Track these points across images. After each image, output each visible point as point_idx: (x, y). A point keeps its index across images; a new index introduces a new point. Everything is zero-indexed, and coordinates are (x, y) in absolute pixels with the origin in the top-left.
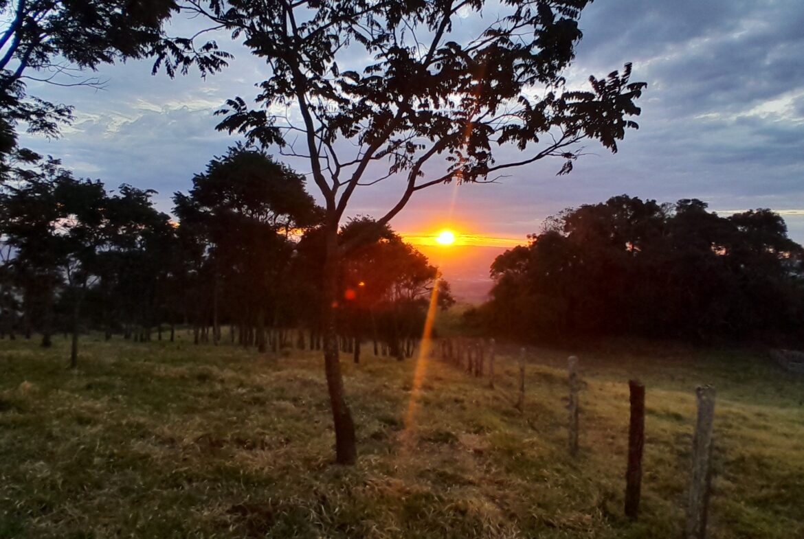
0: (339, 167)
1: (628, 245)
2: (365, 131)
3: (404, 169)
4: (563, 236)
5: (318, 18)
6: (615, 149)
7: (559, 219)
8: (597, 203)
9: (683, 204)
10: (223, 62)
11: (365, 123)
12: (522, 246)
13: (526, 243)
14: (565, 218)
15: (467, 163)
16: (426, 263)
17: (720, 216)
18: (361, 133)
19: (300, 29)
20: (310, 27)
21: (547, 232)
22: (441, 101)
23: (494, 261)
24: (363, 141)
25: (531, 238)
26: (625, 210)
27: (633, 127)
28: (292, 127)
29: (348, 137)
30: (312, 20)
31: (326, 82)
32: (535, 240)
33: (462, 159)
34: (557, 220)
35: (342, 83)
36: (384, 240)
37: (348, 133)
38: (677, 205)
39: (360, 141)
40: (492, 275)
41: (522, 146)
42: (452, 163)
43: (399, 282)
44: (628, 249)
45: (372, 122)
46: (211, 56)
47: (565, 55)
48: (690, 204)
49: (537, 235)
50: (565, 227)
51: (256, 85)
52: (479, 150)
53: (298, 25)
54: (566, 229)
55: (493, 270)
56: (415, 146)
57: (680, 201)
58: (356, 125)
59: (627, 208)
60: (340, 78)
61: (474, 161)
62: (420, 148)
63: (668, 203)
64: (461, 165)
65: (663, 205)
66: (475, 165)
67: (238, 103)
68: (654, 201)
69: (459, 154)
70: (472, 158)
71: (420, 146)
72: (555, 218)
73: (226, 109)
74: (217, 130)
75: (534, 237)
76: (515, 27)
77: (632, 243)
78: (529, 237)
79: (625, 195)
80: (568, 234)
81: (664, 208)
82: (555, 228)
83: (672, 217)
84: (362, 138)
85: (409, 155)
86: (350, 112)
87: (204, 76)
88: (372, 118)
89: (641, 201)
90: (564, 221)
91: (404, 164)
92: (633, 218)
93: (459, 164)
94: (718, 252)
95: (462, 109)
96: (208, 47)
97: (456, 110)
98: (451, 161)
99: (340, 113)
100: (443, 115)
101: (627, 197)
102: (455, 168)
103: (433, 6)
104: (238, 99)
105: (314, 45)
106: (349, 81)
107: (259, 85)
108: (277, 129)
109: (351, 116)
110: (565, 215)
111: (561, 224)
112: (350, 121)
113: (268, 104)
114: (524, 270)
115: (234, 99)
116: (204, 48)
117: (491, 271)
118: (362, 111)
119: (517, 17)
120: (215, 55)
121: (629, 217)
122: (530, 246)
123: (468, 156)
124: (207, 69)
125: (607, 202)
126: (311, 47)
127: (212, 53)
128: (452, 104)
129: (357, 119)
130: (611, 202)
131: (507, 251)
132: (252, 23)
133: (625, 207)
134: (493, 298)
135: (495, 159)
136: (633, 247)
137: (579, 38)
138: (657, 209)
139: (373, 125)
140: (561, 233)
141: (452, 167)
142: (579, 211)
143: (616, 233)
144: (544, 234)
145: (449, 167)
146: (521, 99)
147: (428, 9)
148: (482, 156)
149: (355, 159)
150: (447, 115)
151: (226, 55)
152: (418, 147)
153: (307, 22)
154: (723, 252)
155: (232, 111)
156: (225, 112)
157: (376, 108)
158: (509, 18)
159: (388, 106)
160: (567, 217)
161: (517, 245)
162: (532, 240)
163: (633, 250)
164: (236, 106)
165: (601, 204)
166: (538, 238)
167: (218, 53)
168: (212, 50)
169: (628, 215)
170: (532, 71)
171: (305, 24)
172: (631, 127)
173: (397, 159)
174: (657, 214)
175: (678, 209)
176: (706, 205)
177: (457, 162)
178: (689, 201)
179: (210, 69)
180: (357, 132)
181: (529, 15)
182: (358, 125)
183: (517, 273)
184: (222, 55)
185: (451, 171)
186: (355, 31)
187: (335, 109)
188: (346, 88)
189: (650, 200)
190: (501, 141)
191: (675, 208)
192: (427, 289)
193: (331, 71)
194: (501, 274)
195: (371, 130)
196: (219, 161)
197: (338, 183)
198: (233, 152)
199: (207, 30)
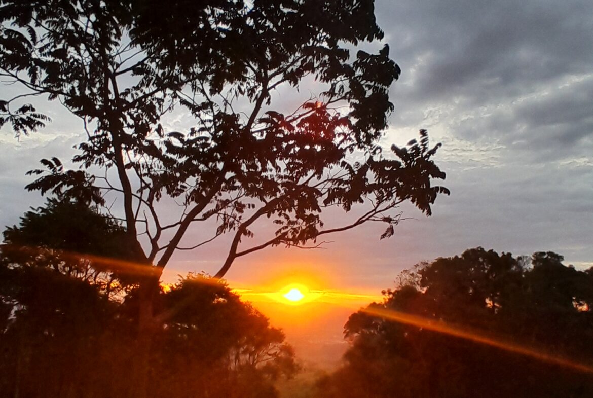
0: (159, 229)
1: (488, 301)
2: (191, 190)
3: (232, 229)
4: (420, 292)
5: (142, 84)
7: (415, 273)
8: (452, 256)
9: (538, 257)
10: (39, 123)
11: (192, 182)
14: (420, 272)
15: (296, 226)
16: (267, 324)
17: (577, 269)
18: (188, 192)
19: (122, 94)
20: (134, 92)
21: (403, 288)
22: (269, 165)
24: (190, 200)
25: (387, 294)
26: (482, 263)
28: (112, 188)
29: (173, 196)
30: (136, 85)
31: (151, 142)
32: (391, 296)
33: (290, 222)
34: (412, 275)
35: (168, 144)
36: (221, 299)
37: (174, 192)
38: (533, 258)
39: (187, 200)
40: (346, 336)
41: (348, 208)
42: (280, 226)
43: (238, 347)
44: (489, 305)
45: (199, 181)
46: (28, 117)
47: (381, 124)
48: (545, 256)
49: (393, 290)
50: (421, 281)
51: (75, 146)
52: (308, 212)
53: (121, 90)
54: (423, 284)
55: (347, 331)
56: (244, 206)
57: (536, 254)
58: (182, 184)
59: (484, 261)
60: (166, 138)
61: (302, 224)
62: (249, 207)
63: (524, 257)
64: (290, 228)
65: (520, 258)
66: (304, 227)
67: (53, 163)
68: (510, 254)
69: (287, 218)
70: (300, 221)
71: (249, 205)
72: (411, 273)
73: (40, 169)
74: (27, 189)
75: (390, 293)
77: (492, 299)
78: (384, 293)
79: (480, 247)
80: (425, 289)
81: (520, 261)
82: (411, 283)
83: (529, 271)
84: (189, 197)
85: (238, 215)
86: (176, 171)
87: (18, 136)
88: (200, 177)
89: (497, 254)
90: (421, 276)
91: (232, 225)
92: (490, 271)
93: (287, 227)
94: (580, 308)
95: (288, 173)
96: (24, 109)
97: (282, 173)
98: (279, 224)
99: (165, 172)
100: (269, 179)
101: (482, 249)
102: (283, 231)
104: (55, 159)
105: (138, 108)
107: (78, 146)
108: (97, 189)
109: (178, 175)
110: (420, 269)
111: (416, 279)
112: (176, 180)
113: (88, 165)
115: (50, 159)
116: (20, 110)
118: (188, 170)
119: (331, 93)
120: (32, 117)
121: (486, 271)
123: (296, 219)
124: (21, 131)
125: (463, 255)
126: (136, 109)
127: (29, 115)
128: (278, 168)
129: (183, 179)
130: (466, 254)
132: (73, 87)
133: (481, 260)
135: (323, 222)
136: (493, 303)
137: (391, 110)
138: (514, 262)
139: (200, 184)
140: (418, 288)
141: (280, 230)
142: (434, 264)
143: (475, 288)
144: (399, 289)
145: (278, 229)
146: (344, 164)
148: (312, 218)
149: (178, 221)
150: (273, 179)
151: (43, 117)
152: (247, 206)
153: (130, 87)
154: (585, 308)
155: (47, 172)
156: (39, 172)
157: (202, 167)
158: (324, 93)
159: (216, 165)
160: (423, 270)
161: (371, 302)
163: (493, 306)
164: (51, 166)
165: (456, 257)
166: (395, 293)
167: (35, 116)
168: (29, 113)
169: (484, 269)
170: (350, 139)
171: (128, 90)
173: (225, 219)
174: (514, 268)
175: (534, 262)
176: (562, 258)
177: (285, 224)
178: (544, 254)
179: (25, 131)
180: (184, 191)
182: (184, 184)
183: (374, 333)
184: (39, 117)
185: (279, 234)
186: (180, 97)
187: (161, 167)
188: (171, 148)
189: (506, 253)
190: (326, 202)
191: (531, 262)
192: (270, 355)
193: (156, 133)
194: (356, 334)
195: (199, 189)
196: (36, 213)
197: (158, 247)
198: (52, 204)
199: (25, 96)
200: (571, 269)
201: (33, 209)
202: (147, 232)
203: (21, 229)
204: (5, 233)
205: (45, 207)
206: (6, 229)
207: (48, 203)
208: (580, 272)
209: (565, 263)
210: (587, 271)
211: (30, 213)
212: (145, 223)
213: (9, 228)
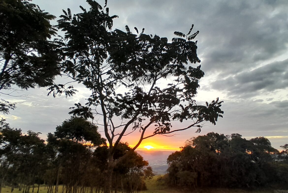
0: (114, 128)
1: (216, 151)
2: (124, 114)
3: (138, 128)
4: (193, 148)
5: (109, 78)
6: (215, 124)
8: (203, 135)
9: (233, 135)
10: (74, 93)
11: (124, 111)
12: (178, 151)
13: (179, 150)
14: (193, 141)
15: (162, 127)
16: (143, 159)
18: (122, 114)
19: (103, 81)
20: (107, 81)
21: (187, 146)
22: (152, 105)
23: (168, 157)
27: (221, 117)
28: (98, 113)
29: (117, 116)
30: (107, 78)
31: (111, 97)
32: (183, 149)
33: (160, 125)
34: (190, 141)
35: (117, 98)
37: (118, 114)
38: (231, 136)
39: (122, 117)
40: (168, 163)
41: (181, 121)
42: (156, 127)
43: (132, 168)
45: (126, 111)
47: (195, 92)
49: (183, 147)
50: (193, 144)
51: (86, 99)
52: (166, 122)
54: (194, 145)
55: (168, 161)
56: (142, 119)
58: (121, 112)
59: (214, 137)
60: (116, 96)
61: (164, 126)
62: (144, 120)
63: (228, 135)
64: (160, 128)
65: (227, 136)
66: (165, 127)
67: (79, 105)
68: (223, 134)
69: (159, 124)
70: (164, 125)
71: (144, 119)
73: (74, 107)
74: (69, 114)
75: (182, 148)
76: (178, 84)
77: (218, 150)
79: (213, 132)
81: (227, 137)
82: (190, 144)
83: (230, 140)
85: (140, 123)
86: (119, 107)
87: (67, 97)
88: (127, 109)
89: (219, 134)
90: (193, 142)
91: (138, 126)
92: (217, 140)
93: (159, 127)
94: (248, 153)
95: (159, 108)
96: (70, 87)
97: (157, 108)
98: (156, 126)
99: (115, 107)
100: (153, 110)
101: (214, 133)
102: (158, 129)
103: (149, 76)
104: (79, 103)
105: (108, 86)
106: (120, 97)
107: (87, 99)
108: (91, 113)
109: (119, 108)
110: (193, 140)
111: (191, 143)
112: (119, 110)
113: (90, 105)
114: (180, 161)
115: (77, 103)
116: (68, 88)
117: (167, 161)
118: (123, 107)
119: (178, 80)
121: (215, 140)
122: (181, 151)
123: (162, 124)
124: (68, 95)
125: (207, 135)
126: (107, 86)
128: (155, 106)
129: (121, 110)
130: (208, 134)
131: (173, 153)
132: (86, 79)
133: (213, 136)
134: (168, 172)
135: (172, 125)
136: (218, 151)
137: (199, 87)
138: (225, 137)
139: (127, 112)
140: (192, 146)
141: (157, 128)
142: (197, 138)
143: (212, 146)
144: (186, 146)
146: (180, 105)
147: (148, 77)
148: (167, 124)
149: (120, 125)
150: (154, 110)
151: (76, 90)
152: (143, 120)
153: (106, 79)
154: (250, 153)
155: (76, 108)
156: (73, 108)
157: (128, 106)
158: (175, 80)
159: (132, 105)
160: (194, 140)
161: (176, 151)
162: (181, 149)
163: (218, 152)
164: (78, 106)
165: (205, 135)
166: (184, 148)
168: (71, 89)
169: (214, 139)
171: (105, 80)
172: (220, 117)
173: (135, 124)
174: (225, 139)
175: (232, 137)
176: (241, 136)
177: (158, 126)
178: (235, 134)
180: (121, 114)
181: (182, 80)
182: (122, 112)
183: (177, 162)
184: (74, 90)
185: (156, 130)
186: (122, 82)
187: (113, 106)
188: (118, 100)
189: (222, 134)
190: (173, 119)
191: (231, 137)
192: (143, 170)
193: (113, 94)
194: (171, 162)
195: (126, 113)
196: (67, 121)
197: (114, 135)
198: (72, 118)
199: (71, 82)
200: (245, 139)
201: (67, 120)
202: (111, 129)
203: (62, 127)
204: (57, 128)
205: (70, 119)
206: (57, 127)
207: (71, 118)
208: (248, 141)
209: (243, 137)
210: (250, 140)
211: (65, 121)
212: (110, 126)
213: (58, 126)
